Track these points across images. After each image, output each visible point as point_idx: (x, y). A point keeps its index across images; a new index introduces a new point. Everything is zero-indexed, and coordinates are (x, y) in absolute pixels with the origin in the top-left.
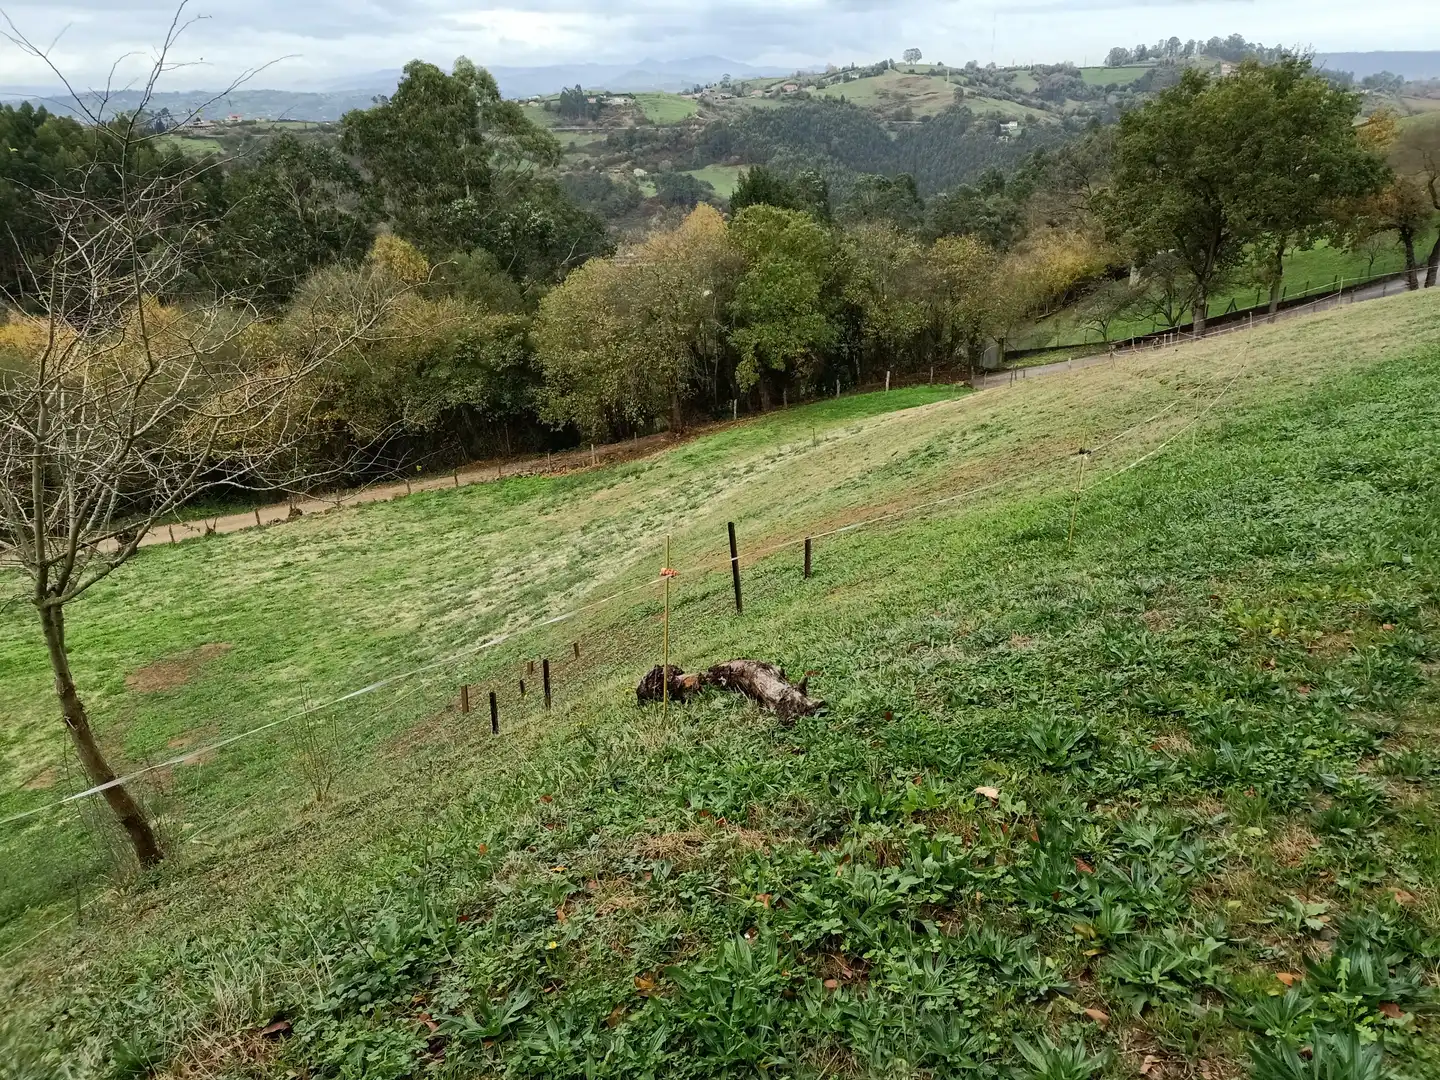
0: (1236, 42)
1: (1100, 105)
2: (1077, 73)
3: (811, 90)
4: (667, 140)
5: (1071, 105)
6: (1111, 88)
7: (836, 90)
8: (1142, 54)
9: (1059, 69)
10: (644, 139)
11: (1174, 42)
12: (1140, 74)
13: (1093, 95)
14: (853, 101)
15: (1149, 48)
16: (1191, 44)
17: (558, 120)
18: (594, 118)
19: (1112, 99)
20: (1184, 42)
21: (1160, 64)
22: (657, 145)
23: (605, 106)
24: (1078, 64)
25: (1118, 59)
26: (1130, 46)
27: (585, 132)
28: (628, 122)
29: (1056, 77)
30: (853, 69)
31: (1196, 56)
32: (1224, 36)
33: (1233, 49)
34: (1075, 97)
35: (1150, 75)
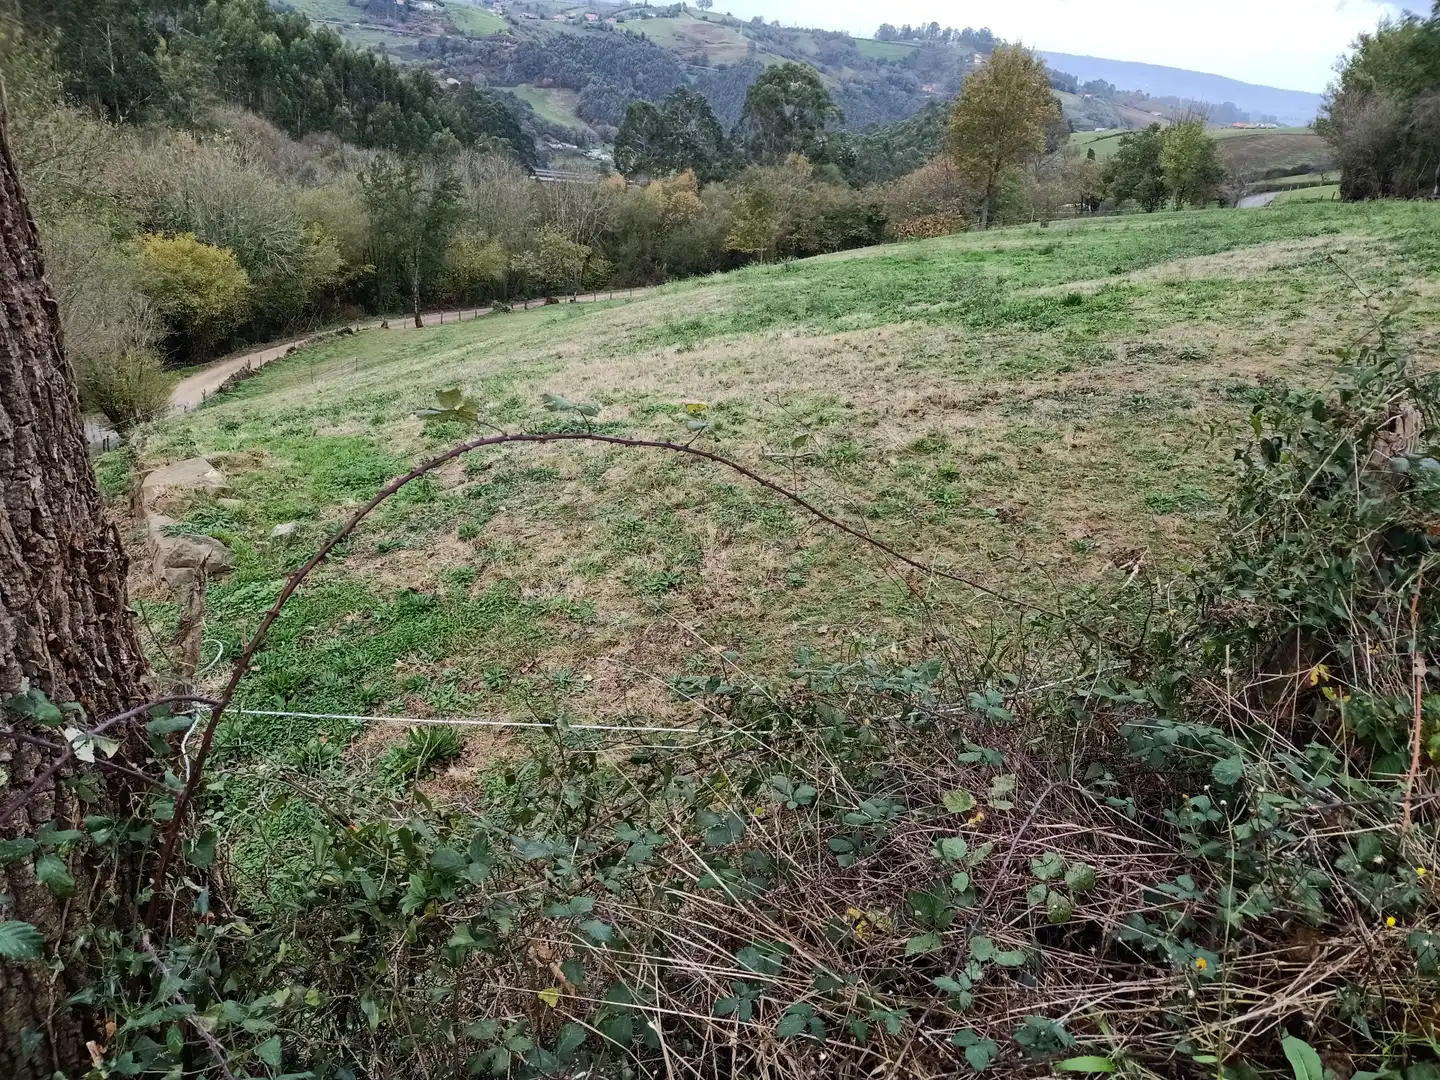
0: (985, 35)
1: (873, 75)
2: (852, 42)
3: (612, 22)
4: (480, 52)
5: (848, 73)
6: (881, 62)
7: (636, 26)
8: (908, 33)
9: (836, 36)
10: (456, 49)
11: (934, 26)
12: (907, 52)
13: (867, 67)
14: (653, 39)
15: (913, 28)
16: (949, 30)
17: (364, 17)
18: (403, 20)
19: (884, 72)
20: (943, 27)
21: (924, 46)
22: (471, 57)
23: (413, 9)
24: (853, 34)
25: (886, 33)
26: (898, 25)
27: (394, 34)
28: (438, 31)
29: (833, 43)
30: (646, 6)
31: (953, 43)
32: (976, 29)
33: (982, 41)
34: (851, 65)
35: (916, 55)
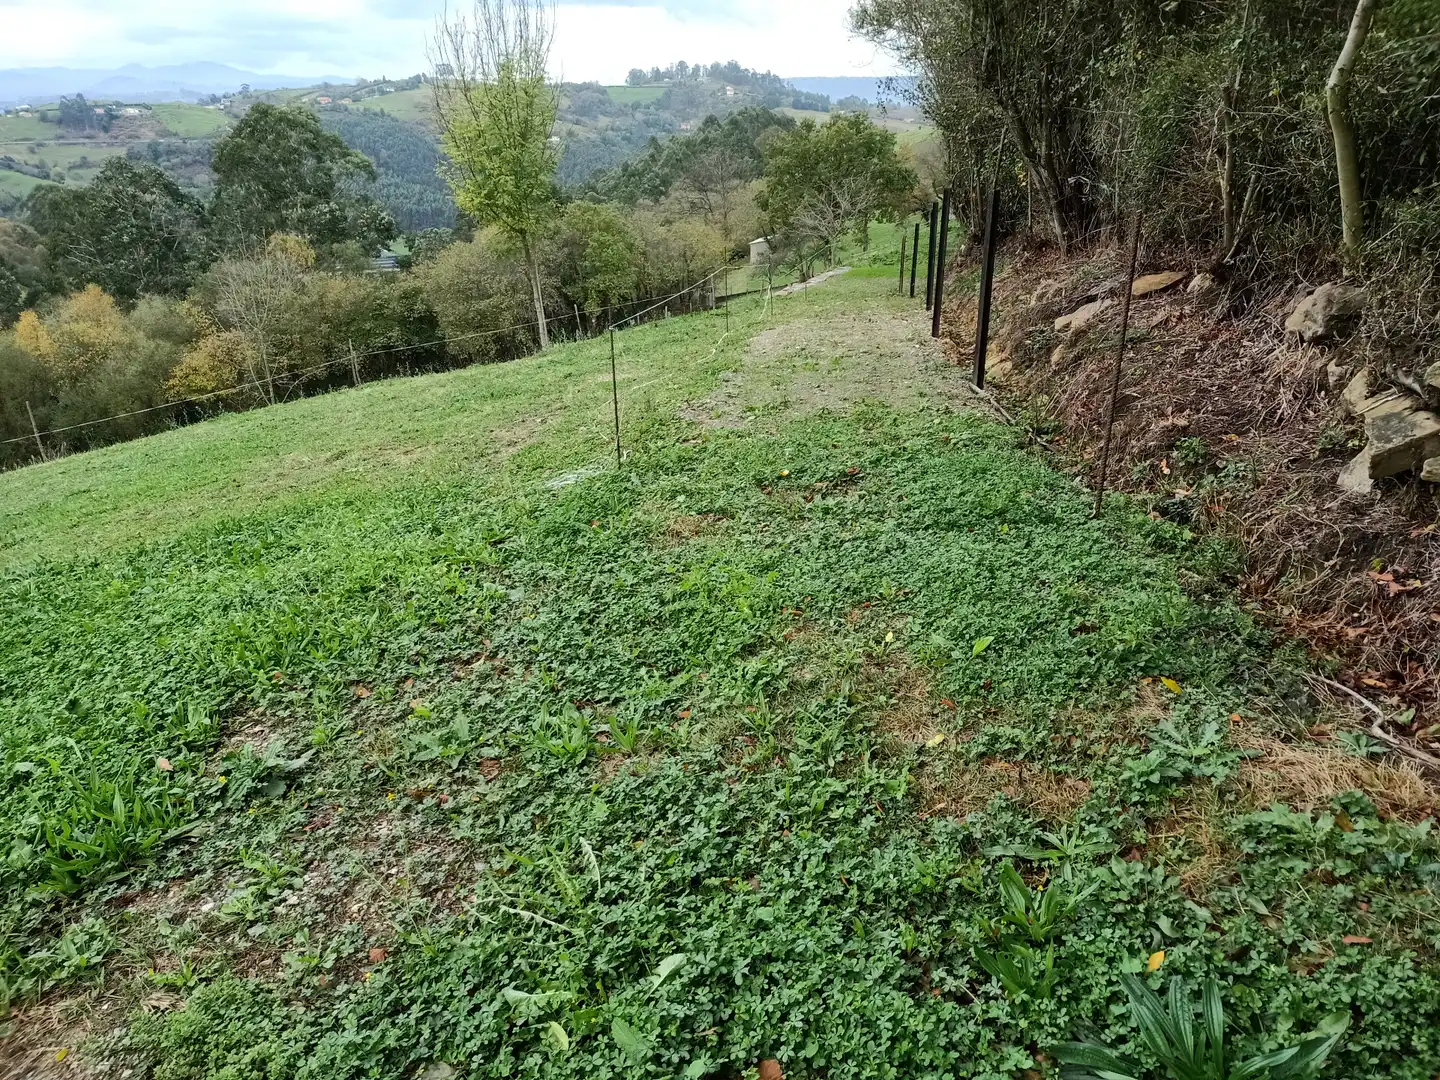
0: (733, 67)
1: (630, 121)
2: (603, 91)
3: (346, 102)
4: (199, 152)
5: (604, 121)
6: (636, 106)
7: (375, 103)
8: (657, 75)
9: (586, 87)
10: (170, 152)
11: (682, 65)
12: (660, 93)
13: (621, 112)
14: (393, 114)
15: (662, 70)
16: (697, 69)
17: (60, 131)
18: (106, 129)
19: (639, 116)
20: (691, 65)
21: (674, 85)
22: (189, 159)
23: (117, 117)
24: (603, 83)
25: (636, 77)
26: (647, 69)
27: (98, 145)
28: (148, 136)
29: (585, 94)
30: (385, 81)
31: (703, 78)
32: (724, 63)
33: (732, 74)
34: (605, 113)
35: (668, 94)
